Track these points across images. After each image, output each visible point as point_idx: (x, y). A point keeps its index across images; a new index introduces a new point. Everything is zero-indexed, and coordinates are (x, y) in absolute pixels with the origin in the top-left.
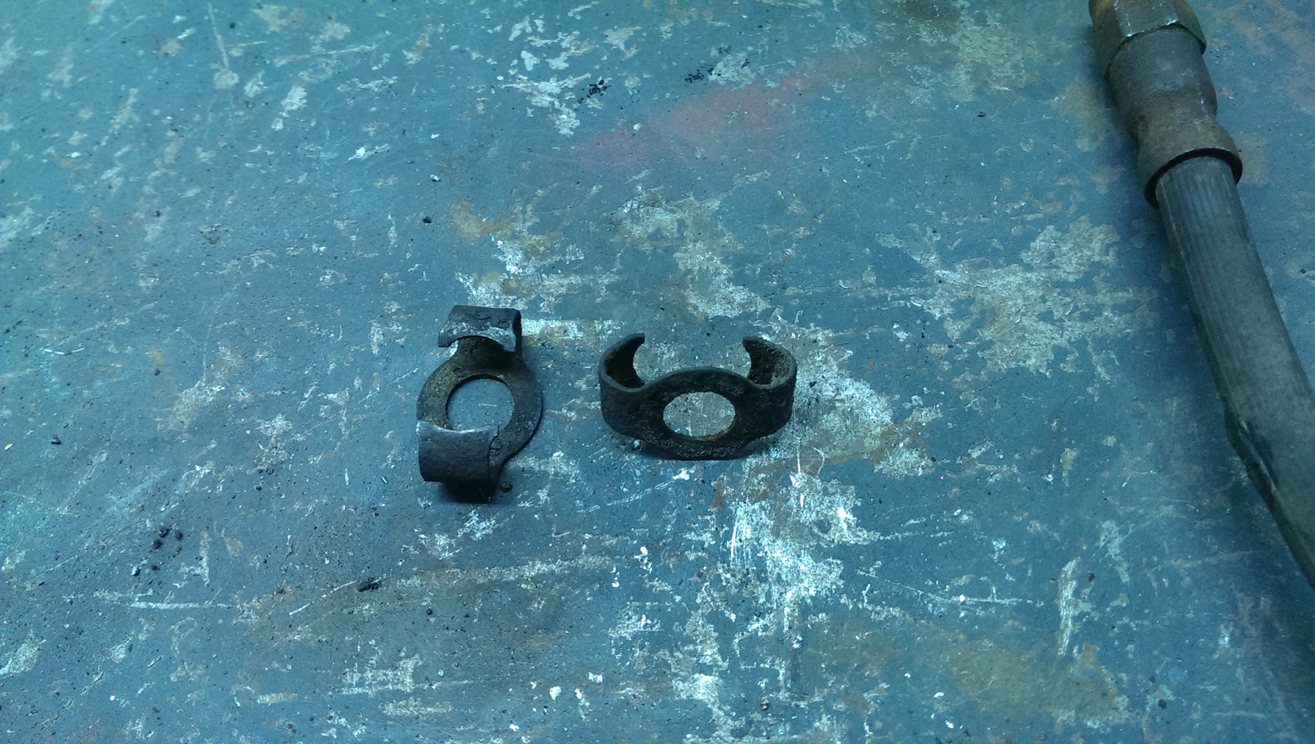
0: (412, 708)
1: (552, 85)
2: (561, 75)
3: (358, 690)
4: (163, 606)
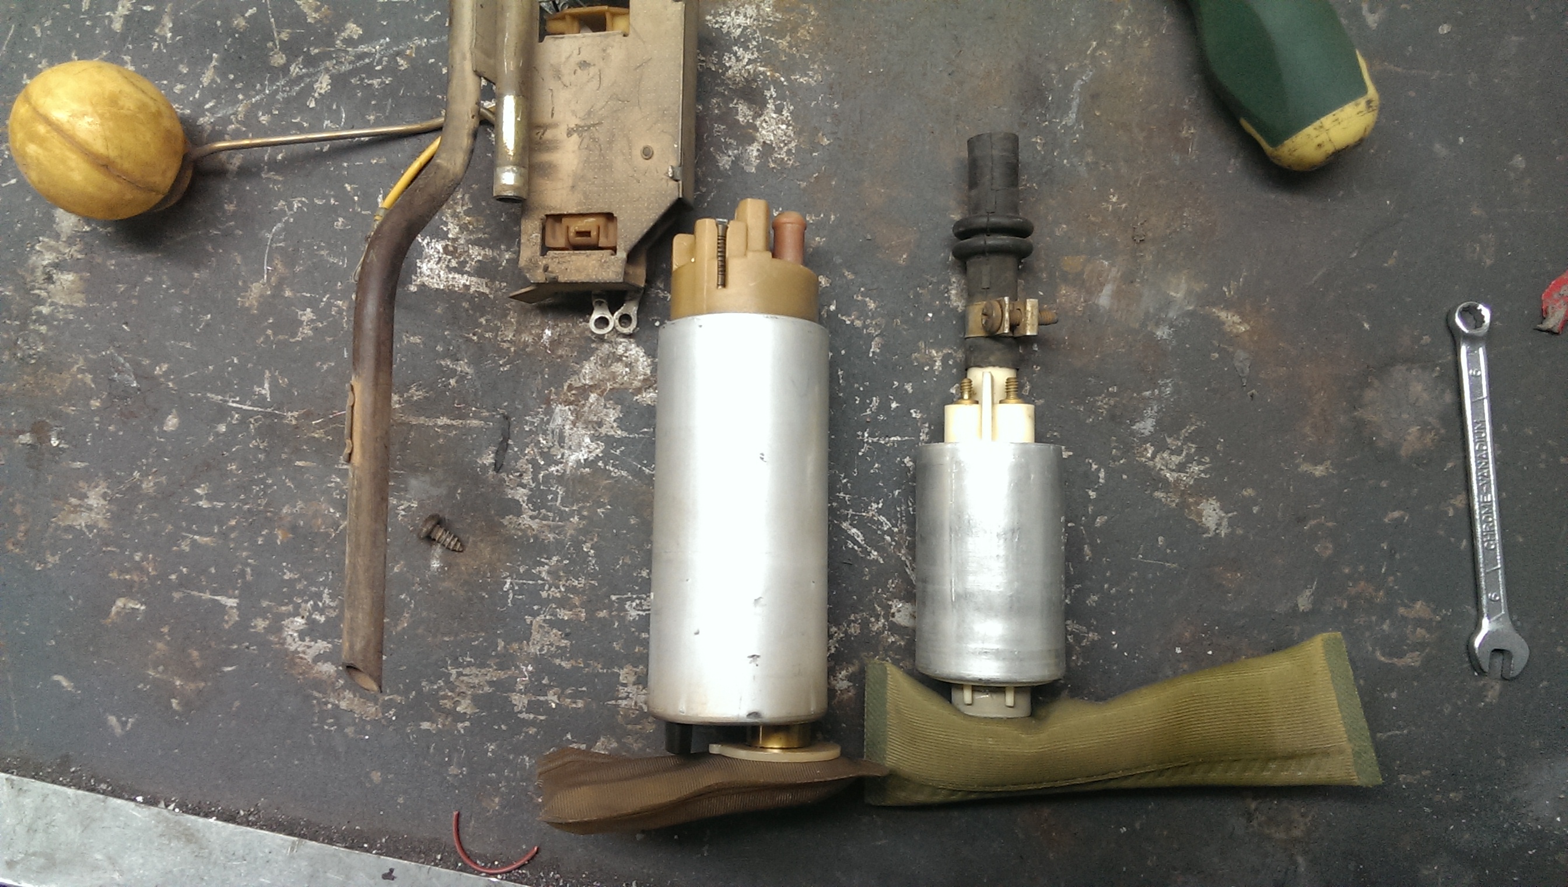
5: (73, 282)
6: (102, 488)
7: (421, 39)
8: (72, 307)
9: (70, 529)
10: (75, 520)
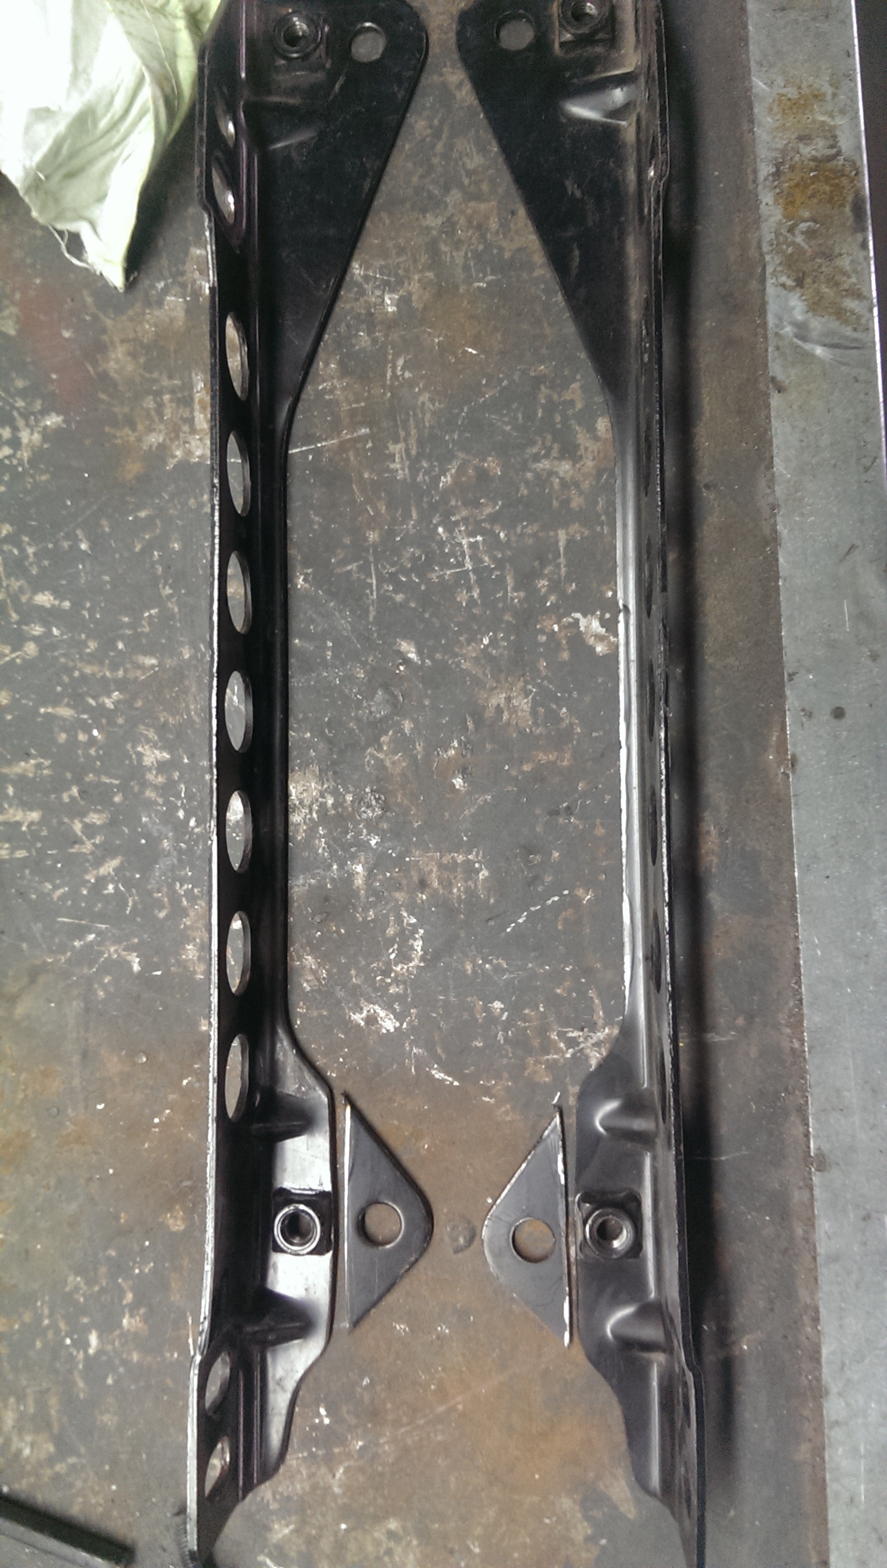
0: (413, 442)
1: (25, 436)
2: (15, 429)
3: (407, 470)
4: (374, 582)
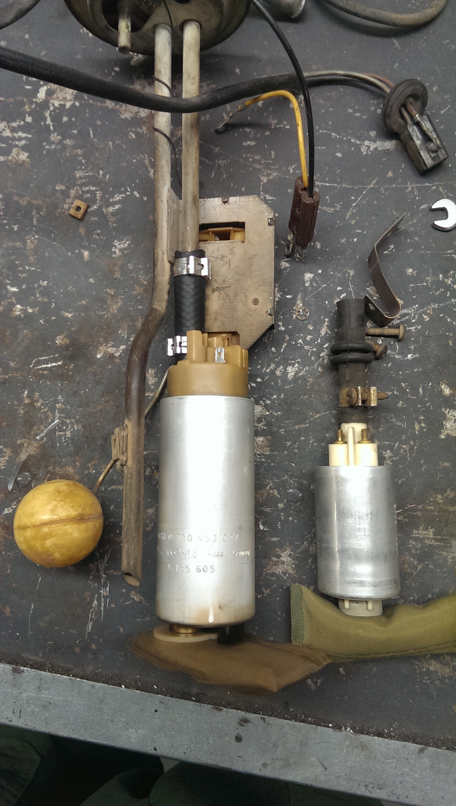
5: (263, 441)
6: (288, 552)
7: (434, 304)
8: (263, 455)
9: (273, 574)
10: (275, 569)
